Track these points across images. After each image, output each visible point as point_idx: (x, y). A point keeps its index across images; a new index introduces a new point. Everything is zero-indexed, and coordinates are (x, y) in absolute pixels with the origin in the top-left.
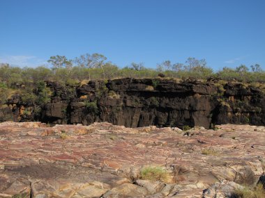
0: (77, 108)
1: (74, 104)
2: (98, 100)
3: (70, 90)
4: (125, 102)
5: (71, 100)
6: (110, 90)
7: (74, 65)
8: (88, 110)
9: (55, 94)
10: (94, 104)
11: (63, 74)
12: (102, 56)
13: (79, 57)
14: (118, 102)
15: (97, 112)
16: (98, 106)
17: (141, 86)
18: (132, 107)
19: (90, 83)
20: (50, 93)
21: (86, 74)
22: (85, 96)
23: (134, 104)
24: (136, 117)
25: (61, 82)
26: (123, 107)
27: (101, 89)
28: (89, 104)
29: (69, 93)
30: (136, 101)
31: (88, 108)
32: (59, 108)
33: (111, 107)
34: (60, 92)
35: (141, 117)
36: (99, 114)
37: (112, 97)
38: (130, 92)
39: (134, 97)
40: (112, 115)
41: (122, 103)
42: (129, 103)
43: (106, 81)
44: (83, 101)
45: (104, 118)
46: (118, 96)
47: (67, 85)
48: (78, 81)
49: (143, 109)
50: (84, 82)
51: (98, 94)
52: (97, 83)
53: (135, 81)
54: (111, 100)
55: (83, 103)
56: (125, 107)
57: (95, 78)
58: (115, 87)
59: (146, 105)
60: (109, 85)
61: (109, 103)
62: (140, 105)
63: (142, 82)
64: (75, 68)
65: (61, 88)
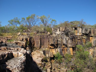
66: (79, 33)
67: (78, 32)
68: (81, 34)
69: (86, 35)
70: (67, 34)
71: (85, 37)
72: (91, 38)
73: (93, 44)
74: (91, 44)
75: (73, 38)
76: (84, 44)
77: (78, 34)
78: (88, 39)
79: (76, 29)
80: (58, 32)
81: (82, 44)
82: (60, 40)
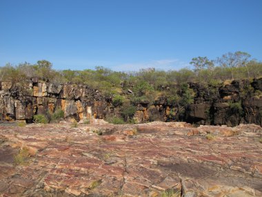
0: (220, 109)
1: (218, 105)
2: (243, 100)
3: (213, 91)
5: (214, 100)
6: (256, 89)
7: (216, 65)
8: (232, 111)
9: (198, 95)
10: (238, 104)
11: (205, 75)
12: (245, 54)
13: (220, 57)
15: (241, 113)
16: (243, 106)
19: (233, 83)
20: (193, 95)
21: (228, 74)
22: (229, 97)
25: (204, 83)
27: (246, 88)
28: (233, 105)
29: (211, 93)
31: (232, 109)
32: (202, 109)
33: (257, 108)
34: (202, 93)
36: (244, 116)
37: (258, 97)
40: (259, 117)
43: (251, 79)
44: (226, 101)
45: (250, 120)
47: (210, 86)
48: (220, 82)
50: (228, 82)
51: (243, 94)
52: (241, 83)
54: (257, 100)
55: (227, 104)
57: (239, 78)
60: (254, 84)
61: (255, 104)
64: (217, 69)
65: (204, 89)
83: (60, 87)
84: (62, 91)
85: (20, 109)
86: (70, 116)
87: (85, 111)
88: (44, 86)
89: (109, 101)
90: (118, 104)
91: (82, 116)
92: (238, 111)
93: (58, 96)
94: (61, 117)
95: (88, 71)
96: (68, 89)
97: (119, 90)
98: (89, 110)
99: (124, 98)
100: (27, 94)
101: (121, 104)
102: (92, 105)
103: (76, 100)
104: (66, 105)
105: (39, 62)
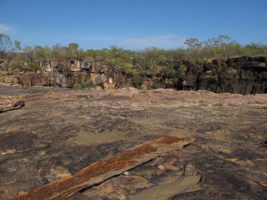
0: (204, 80)
1: (202, 77)
2: (219, 74)
3: (199, 67)
4: (240, 76)
5: (200, 74)
6: (229, 66)
7: (203, 46)
8: (211, 82)
9: (188, 70)
10: (216, 77)
11: (195, 55)
12: (226, 37)
14: (235, 76)
15: (218, 83)
16: (219, 78)
17: (254, 63)
18: (246, 80)
19: (214, 61)
20: (185, 69)
21: (212, 54)
22: (210, 71)
23: (248, 77)
24: (250, 88)
25: (193, 61)
26: (239, 80)
27: (222, 65)
28: (212, 77)
29: (198, 69)
30: (250, 75)
31: (212, 80)
32: (191, 80)
33: (229, 79)
34: (191, 68)
35: (253, 88)
36: (219, 85)
37: (229, 72)
38: (245, 68)
39: (249, 72)
40: (229, 85)
41: (238, 77)
42: (243, 77)
43: (226, 59)
44: (208, 74)
45: (223, 87)
46: (235, 71)
47: (197, 63)
48: (205, 59)
49: (255, 81)
50: (210, 60)
51: (220, 69)
52: (219, 61)
53: (250, 59)
54: (229, 74)
55: (208, 77)
56: (240, 79)
57: (217, 57)
58: (234, 64)
59: (259, 78)
60: (228, 62)
61: (227, 77)
62: (252, 78)
63: (256, 59)
64: (205, 48)
65: (193, 65)
66: (77, 67)
67: (75, 67)
68: (79, 69)
69: (87, 70)
70: (61, 72)
71: (85, 73)
72: (92, 74)
73: (94, 83)
74: (92, 82)
75: (69, 75)
76: (83, 82)
77: (76, 70)
78: (89, 76)
79: (72, 62)
80: (49, 69)
81: (80, 82)
82: (52, 79)
83: (89, 64)
84: (91, 67)
85: (64, 80)
86: (97, 84)
87: (108, 81)
88: (78, 64)
89: (124, 73)
90: (130, 75)
91: (105, 85)
92: (215, 81)
93: (88, 70)
94: (91, 85)
95: (105, 50)
96: (96, 65)
97: (130, 65)
98: (111, 81)
99: (134, 72)
100: (68, 70)
101: (132, 76)
102: (113, 77)
103: (101, 73)
104: (94, 77)
105: (70, 45)
